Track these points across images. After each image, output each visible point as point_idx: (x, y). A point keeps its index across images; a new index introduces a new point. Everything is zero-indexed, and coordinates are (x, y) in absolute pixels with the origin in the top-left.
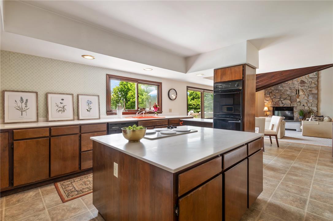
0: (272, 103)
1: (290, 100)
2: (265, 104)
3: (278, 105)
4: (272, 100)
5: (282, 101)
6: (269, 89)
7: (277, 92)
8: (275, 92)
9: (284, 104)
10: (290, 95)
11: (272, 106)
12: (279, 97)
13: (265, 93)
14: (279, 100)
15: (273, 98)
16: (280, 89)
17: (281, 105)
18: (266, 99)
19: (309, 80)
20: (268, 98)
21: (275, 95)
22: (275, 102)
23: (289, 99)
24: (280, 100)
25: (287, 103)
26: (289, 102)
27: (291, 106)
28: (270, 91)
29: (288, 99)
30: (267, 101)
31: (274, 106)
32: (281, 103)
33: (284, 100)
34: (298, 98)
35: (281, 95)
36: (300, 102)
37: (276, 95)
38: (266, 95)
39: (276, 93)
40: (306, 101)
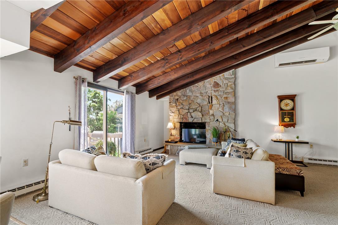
0: (179, 117)
1: (201, 112)
2: (170, 117)
3: (186, 119)
4: (179, 111)
5: (191, 113)
6: (175, 94)
7: (185, 98)
8: (182, 99)
9: (193, 119)
10: (201, 105)
11: (179, 121)
12: (187, 108)
13: (170, 101)
14: (187, 111)
15: (181, 109)
16: (189, 94)
17: (190, 120)
18: (171, 110)
19: (224, 82)
20: (173, 109)
21: (182, 104)
22: (183, 115)
23: (200, 110)
24: (189, 112)
25: (198, 117)
26: (200, 114)
27: (203, 121)
28: (177, 97)
29: (198, 111)
30: (173, 112)
31: (182, 121)
32: (190, 116)
33: (194, 111)
34: (211, 109)
35: (190, 104)
36: (213, 115)
37: (184, 104)
38: (172, 104)
39: (184, 100)
40: (221, 114)
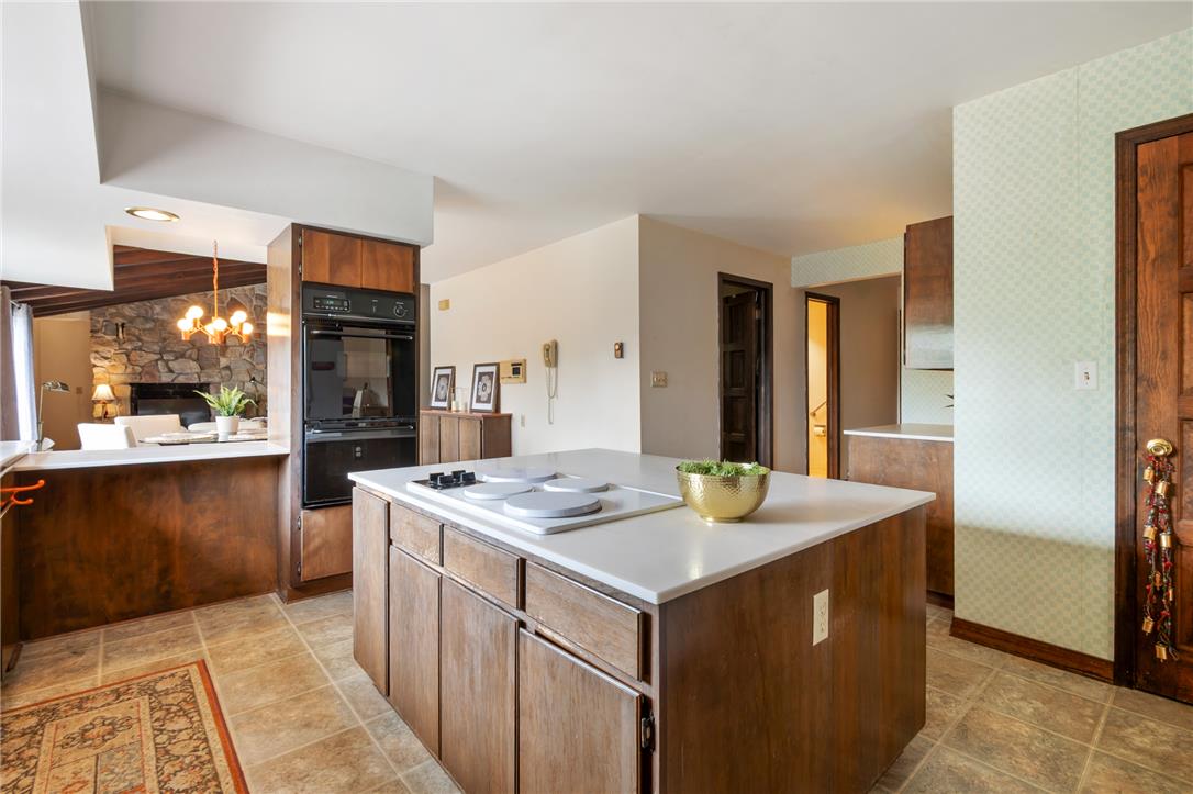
0: (129, 370)
1: (197, 360)
2: (95, 370)
3: (153, 376)
4: (128, 356)
5: (167, 362)
6: (113, 310)
7: (149, 326)
8: (140, 327)
9: (174, 376)
10: (198, 344)
11: (129, 381)
12: (156, 348)
13: (93, 326)
14: (156, 357)
15: (134, 349)
16: (160, 317)
17: (166, 378)
18: (97, 352)
19: (254, 303)
20: (108, 349)
21: (139, 340)
22: (141, 367)
23: (194, 356)
24: (162, 359)
25: (189, 371)
26: (194, 366)
27: (202, 381)
28: (120, 321)
29: (190, 358)
30: (106, 358)
31: (137, 381)
32: (166, 370)
33: (176, 358)
34: (224, 355)
35: (165, 340)
36: (228, 368)
37: (144, 338)
38: (100, 334)
39: (144, 330)
40: (249, 366)
